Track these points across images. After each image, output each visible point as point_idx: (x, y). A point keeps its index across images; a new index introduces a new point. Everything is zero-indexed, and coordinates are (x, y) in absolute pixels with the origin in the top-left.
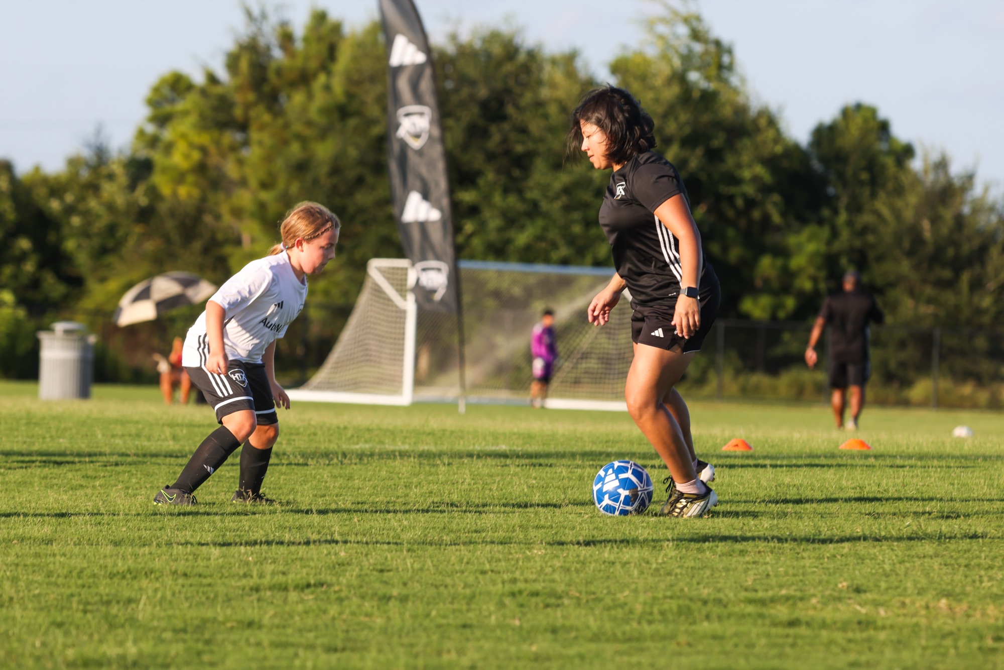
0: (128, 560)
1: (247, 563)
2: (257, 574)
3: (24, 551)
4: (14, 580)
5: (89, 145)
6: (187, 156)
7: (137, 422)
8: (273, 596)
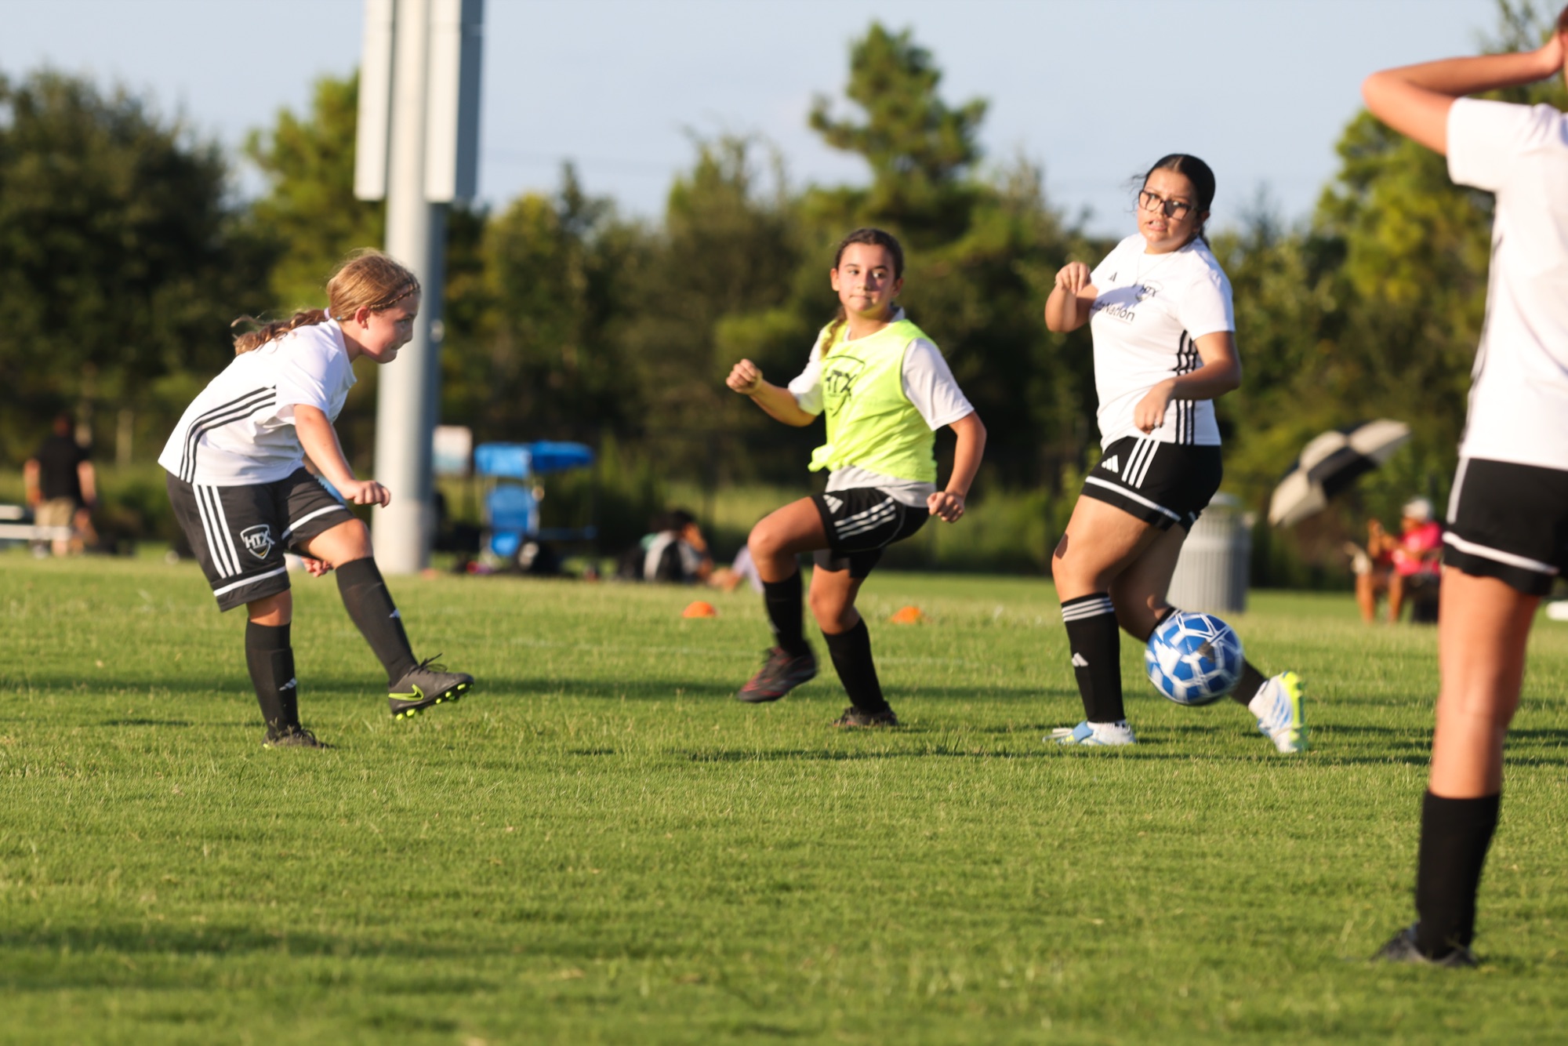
0: (1321, 864)
1: (1510, 874)
2: (1527, 892)
3: (1155, 848)
4: (1143, 892)
5: (1245, 216)
6: (1400, 234)
7: (1327, 650)
8: (1554, 928)
